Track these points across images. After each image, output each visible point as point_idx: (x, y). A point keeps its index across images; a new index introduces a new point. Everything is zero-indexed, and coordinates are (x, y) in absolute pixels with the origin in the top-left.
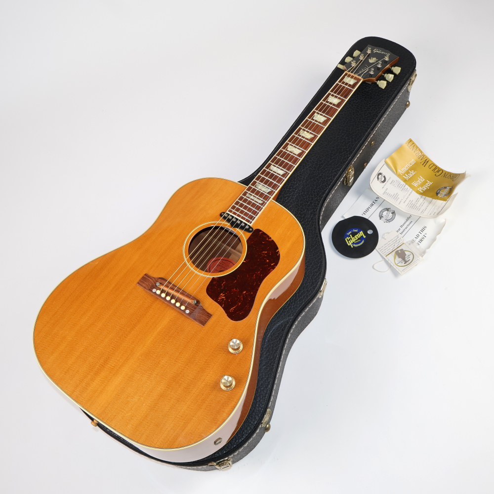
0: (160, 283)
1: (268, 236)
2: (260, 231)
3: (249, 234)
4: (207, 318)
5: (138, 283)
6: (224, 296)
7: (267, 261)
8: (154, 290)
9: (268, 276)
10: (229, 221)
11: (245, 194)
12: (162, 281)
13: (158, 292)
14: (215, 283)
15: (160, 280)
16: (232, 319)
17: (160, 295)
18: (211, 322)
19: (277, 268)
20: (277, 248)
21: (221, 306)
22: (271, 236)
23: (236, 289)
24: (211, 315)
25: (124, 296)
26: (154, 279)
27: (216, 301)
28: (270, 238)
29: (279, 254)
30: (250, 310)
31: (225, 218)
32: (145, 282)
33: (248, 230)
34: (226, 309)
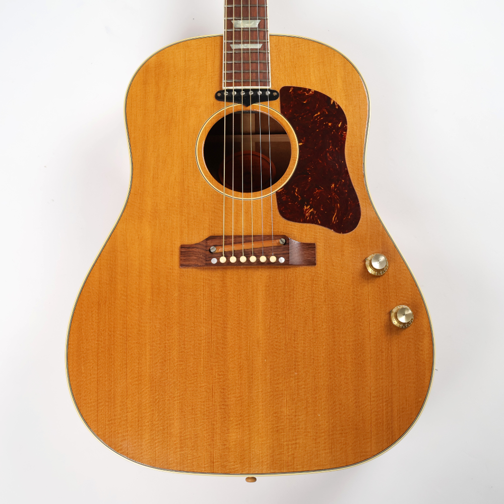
0: (215, 246)
1: (305, 89)
2: (289, 88)
3: (277, 103)
4: (313, 252)
5: (182, 265)
6: (310, 208)
7: (330, 124)
8: (214, 261)
9: (346, 145)
10: (238, 99)
11: (229, 48)
12: (216, 242)
13: (223, 260)
14: (284, 198)
15: (209, 242)
16: (344, 232)
17: (228, 263)
18: (320, 254)
19: (349, 126)
20: (329, 99)
21: (317, 223)
22: (308, 87)
23: (319, 189)
24: (314, 244)
25: (176, 295)
26: (199, 246)
27: (305, 221)
28: (310, 90)
29: (338, 106)
30: (358, 205)
31: (229, 99)
32: (191, 258)
33: (272, 98)
34: (326, 223)
